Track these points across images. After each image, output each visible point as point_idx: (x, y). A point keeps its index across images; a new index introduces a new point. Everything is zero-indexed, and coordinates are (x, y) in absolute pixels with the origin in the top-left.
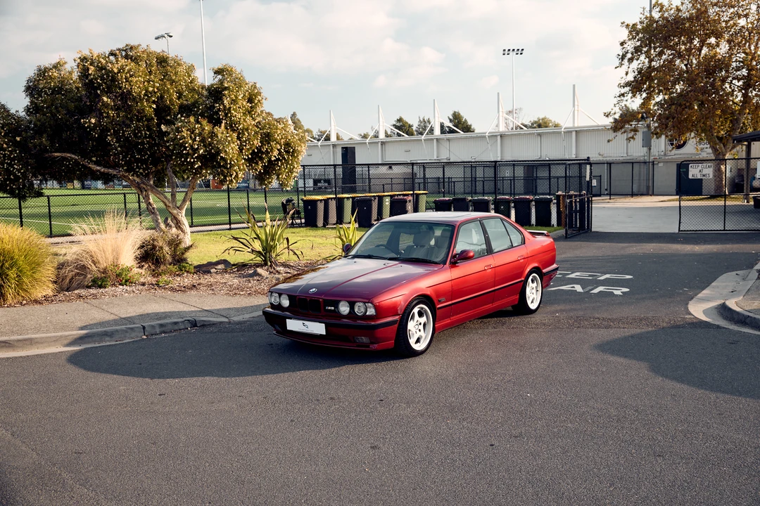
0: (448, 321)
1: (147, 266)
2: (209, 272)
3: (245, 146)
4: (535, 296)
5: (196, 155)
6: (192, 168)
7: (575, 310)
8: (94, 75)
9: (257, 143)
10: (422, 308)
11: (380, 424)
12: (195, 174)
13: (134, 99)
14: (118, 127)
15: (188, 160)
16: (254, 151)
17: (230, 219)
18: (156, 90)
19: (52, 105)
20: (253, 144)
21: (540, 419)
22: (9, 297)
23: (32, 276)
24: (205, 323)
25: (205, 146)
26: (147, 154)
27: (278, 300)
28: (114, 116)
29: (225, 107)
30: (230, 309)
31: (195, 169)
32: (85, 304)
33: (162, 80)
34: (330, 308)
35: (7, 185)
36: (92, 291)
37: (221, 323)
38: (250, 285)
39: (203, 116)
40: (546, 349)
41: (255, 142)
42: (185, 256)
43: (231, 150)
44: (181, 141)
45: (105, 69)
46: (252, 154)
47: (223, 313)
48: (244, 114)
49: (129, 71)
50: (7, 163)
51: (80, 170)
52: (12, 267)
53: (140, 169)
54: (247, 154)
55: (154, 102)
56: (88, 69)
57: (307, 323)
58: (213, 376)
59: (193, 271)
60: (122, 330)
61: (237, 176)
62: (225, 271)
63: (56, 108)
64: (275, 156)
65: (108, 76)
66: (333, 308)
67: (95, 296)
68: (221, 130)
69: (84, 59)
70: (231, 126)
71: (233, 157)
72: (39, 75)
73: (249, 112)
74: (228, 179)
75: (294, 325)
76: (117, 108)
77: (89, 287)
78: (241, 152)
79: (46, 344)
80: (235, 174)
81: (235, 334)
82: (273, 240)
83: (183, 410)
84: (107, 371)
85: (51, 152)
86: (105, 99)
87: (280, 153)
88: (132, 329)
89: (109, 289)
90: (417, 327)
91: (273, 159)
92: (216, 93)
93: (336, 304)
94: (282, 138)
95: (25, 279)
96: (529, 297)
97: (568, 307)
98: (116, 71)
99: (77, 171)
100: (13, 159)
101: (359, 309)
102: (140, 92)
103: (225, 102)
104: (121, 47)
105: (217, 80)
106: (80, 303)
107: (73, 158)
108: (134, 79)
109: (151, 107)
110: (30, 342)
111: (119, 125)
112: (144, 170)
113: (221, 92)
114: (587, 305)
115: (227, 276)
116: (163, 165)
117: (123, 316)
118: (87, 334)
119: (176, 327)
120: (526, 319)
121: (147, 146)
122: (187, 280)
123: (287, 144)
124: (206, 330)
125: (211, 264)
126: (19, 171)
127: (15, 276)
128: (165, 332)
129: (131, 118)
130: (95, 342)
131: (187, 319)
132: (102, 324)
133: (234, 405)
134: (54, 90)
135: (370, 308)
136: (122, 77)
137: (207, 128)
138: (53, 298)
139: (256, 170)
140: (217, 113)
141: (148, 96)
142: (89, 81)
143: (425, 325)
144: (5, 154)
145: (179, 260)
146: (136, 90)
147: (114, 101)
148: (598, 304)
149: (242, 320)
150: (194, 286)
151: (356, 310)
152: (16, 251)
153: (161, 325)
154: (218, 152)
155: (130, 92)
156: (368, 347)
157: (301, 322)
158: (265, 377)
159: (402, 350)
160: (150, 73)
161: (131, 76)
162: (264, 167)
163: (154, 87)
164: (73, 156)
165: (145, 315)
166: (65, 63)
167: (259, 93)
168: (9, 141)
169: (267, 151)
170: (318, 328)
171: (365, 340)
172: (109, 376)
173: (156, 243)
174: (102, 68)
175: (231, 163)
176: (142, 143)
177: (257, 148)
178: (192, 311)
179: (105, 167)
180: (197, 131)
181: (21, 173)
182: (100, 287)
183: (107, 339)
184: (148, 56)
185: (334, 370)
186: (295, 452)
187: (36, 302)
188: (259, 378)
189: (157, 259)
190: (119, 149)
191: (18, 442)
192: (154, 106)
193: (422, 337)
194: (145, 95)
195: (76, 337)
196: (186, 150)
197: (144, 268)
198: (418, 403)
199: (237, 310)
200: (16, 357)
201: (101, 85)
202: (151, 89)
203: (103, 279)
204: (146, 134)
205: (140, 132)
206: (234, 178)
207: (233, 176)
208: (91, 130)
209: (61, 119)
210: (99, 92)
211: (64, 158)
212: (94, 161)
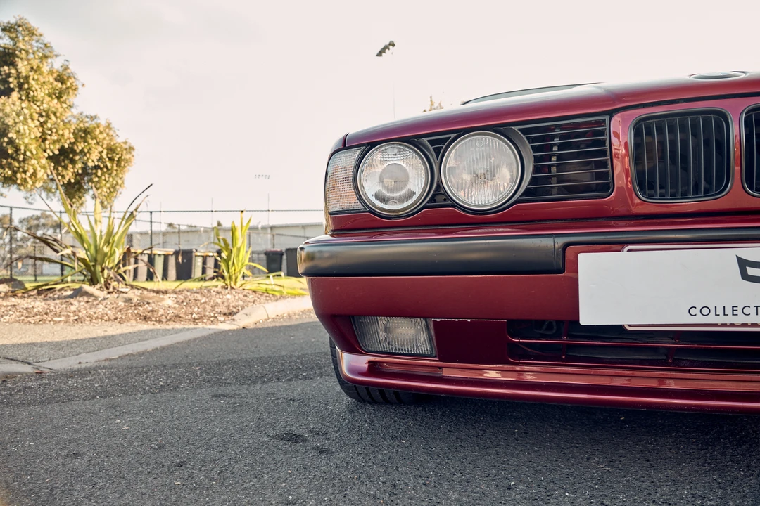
3: (51, 136)
9: (69, 135)
16: (63, 146)
20: (63, 135)
29: (19, 73)
30: (35, 344)
41: (66, 134)
46: (62, 150)
47: (13, 354)
54: (51, 148)
61: (34, 174)
62: (12, 295)
64: (93, 161)
71: (29, 144)
74: (19, 176)
78: (44, 140)
80: (31, 171)
87: (100, 159)
91: (90, 164)
94: (105, 138)
103: (20, 66)
113: (13, 54)
115: (16, 300)
123: (112, 149)
139: (64, 177)
154: (5, 131)
162: (77, 174)
167: (74, 76)
169: (82, 151)
175: (25, 152)
177: (68, 144)
199: (57, 346)
206: (30, 177)
207: (28, 174)
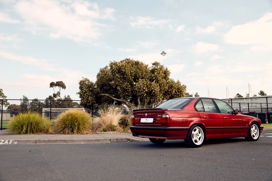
1: (122, 126)
3: (162, 89)
5: (144, 91)
6: (143, 96)
8: (114, 68)
9: (167, 88)
13: (126, 75)
15: (142, 93)
18: (134, 72)
20: (165, 88)
22: (75, 132)
23: (82, 125)
24: (133, 140)
25: (147, 88)
26: (130, 93)
28: (120, 81)
29: (155, 75)
33: (136, 69)
35: (87, 104)
36: (102, 132)
37: (139, 141)
43: (157, 90)
44: (140, 87)
46: (165, 92)
48: (162, 78)
50: (87, 97)
52: (76, 122)
54: (163, 92)
55: (133, 76)
56: (113, 66)
60: (103, 139)
64: (173, 93)
65: (118, 68)
67: (102, 134)
68: (153, 83)
69: (112, 63)
70: (157, 82)
71: (157, 92)
72: (100, 71)
73: (165, 78)
76: (121, 78)
78: (161, 91)
85: (100, 93)
86: (117, 75)
87: (176, 92)
88: (106, 139)
89: (107, 132)
92: (153, 71)
94: (176, 87)
95: (80, 127)
98: (121, 66)
99: (109, 100)
100: (89, 96)
103: (155, 73)
105: (153, 67)
106: (96, 135)
108: (127, 69)
109: (132, 78)
110: (72, 141)
111: (121, 83)
117: (106, 137)
123: (178, 89)
126: (90, 99)
127: (77, 125)
128: (117, 142)
129: (125, 81)
131: (126, 138)
136: (123, 68)
137: (149, 83)
140: (152, 78)
141: (131, 74)
142: (113, 70)
144: (87, 94)
146: (127, 71)
147: (120, 76)
152: (79, 117)
153: (117, 139)
154: (152, 91)
155: (125, 73)
160: (132, 67)
161: (126, 67)
164: (107, 95)
166: (107, 66)
167: (168, 71)
168: (88, 90)
169: (170, 91)
173: (126, 119)
174: (117, 65)
175: (157, 94)
176: (129, 90)
177: (167, 90)
179: (117, 98)
180: (145, 84)
181: (91, 100)
182: (105, 131)
183: (97, 142)
184: (132, 62)
189: (126, 124)
190: (121, 91)
192: (133, 77)
196: (141, 90)
201: (116, 71)
203: (106, 129)
207: (158, 100)
208: (113, 86)
209: (104, 82)
210: (115, 73)
211: (105, 96)
212: (113, 96)
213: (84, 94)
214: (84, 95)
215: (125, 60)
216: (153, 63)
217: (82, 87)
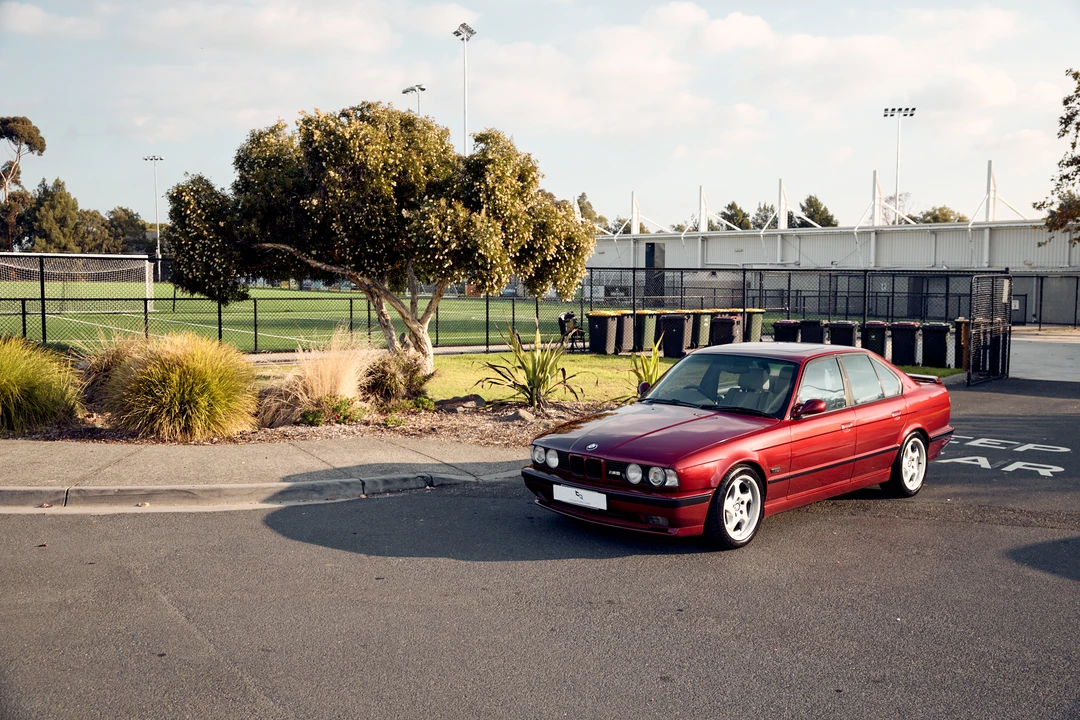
0: (783, 501)
1: (373, 398)
2: (455, 411)
3: (512, 240)
4: (915, 471)
5: (446, 251)
6: (441, 268)
7: (976, 494)
8: (320, 142)
9: (528, 236)
10: (746, 481)
11: (676, 646)
12: (445, 276)
13: (369, 174)
14: (347, 210)
15: (436, 257)
16: (523, 246)
17: (487, 338)
18: (398, 162)
19: (265, 181)
20: (523, 237)
21: (915, 658)
22: (198, 432)
23: (226, 405)
24: (445, 482)
25: (458, 238)
26: (382, 247)
27: (543, 457)
28: (341, 196)
29: (487, 186)
30: (478, 464)
31: (444, 269)
32: (291, 447)
33: (406, 149)
34: (614, 473)
35: (206, 284)
36: (301, 429)
37: (466, 482)
38: (508, 432)
39: (457, 197)
40: (929, 552)
41: (526, 235)
42: (424, 387)
43: (493, 244)
44: (427, 232)
45: (334, 133)
46: (522, 250)
47: (470, 470)
48: (512, 196)
49: (366, 135)
50: (206, 255)
51: (295, 266)
52: (202, 392)
53: (371, 267)
54: (513, 251)
55: (394, 178)
56: (313, 134)
57: (581, 491)
58: (449, 557)
59: (433, 408)
60: (335, 485)
61: (499, 280)
62: (476, 411)
63: (271, 184)
64: (552, 256)
65: (337, 143)
66: (618, 473)
67: (303, 436)
68: (480, 218)
69: (307, 122)
70: (494, 212)
71: (495, 254)
72: (252, 142)
73: (520, 194)
74: (487, 284)
75: (563, 493)
76: (346, 186)
77: (297, 424)
78: (507, 248)
79: (237, 498)
80: (497, 277)
81: (483, 500)
82: (543, 370)
83: (406, 603)
84: (310, 540)
85: (261, 242)
86: (332, 173)
87: (559, 251)
88: (347, 484)
89: (322, 428)
90: (737, 506)
91: (549, 258)
92: (476, 168)
93: (623, 468)
94: (563, 230)
95: (218, 410)
96: (906, 473)
97: (966, 489)
98: (348, 136)
99: (292, 267)
100: (214, 251)
101: (656, 476)
102: (378, 165)
103: (488, 179)
104: (355, 105)
105: (478, 149)
106: (284, 444)
107: (288, 251)
108: (370, 148)
109: (390, 185)
110: (218, 494)
111: (347, 207)
112: (377, 268)
113: (482, 167)
114: (996, 489)
115: (478, 417)
116: (403, 263)
117: (338, 466)
118: (290, 488)
119: (405, 486)
120: (900, 503)
121: (382, 237)
122: (425, 420)
123: (570, 239)
124: (446, 491)
125: (458, 401)
126: (220, 265)
127: (206, 404)
128: (390, 492)
129: (364, 198)
130: (299, 499)
131: (420, 474)
132: (310, 475)
133: (475, 602)
134: (269, 161)
135: (671, 475)
136: (355, 144)
137: (463, 214)
138: (251, 436)
139: (526, 273)
140: (476, 194)
141: (387, 171)
142: (313, 149)
143: (749, 504)
144: (205, 243)
145: (416, 393)
146: (372, 161)
147: (343, 176)
148: (1013, 488)
149: (494, 480)
150: (433, 429)
151: (651, 478)
152: (209, 371)
153: (386, 482)
154: (476, 248)
155: (363, 165)
156: (666, 531)
157: (573, 490)
158: (520, 563)
159: (715, 539)
160: (392, 139)
161: (367, 143)
162: (536, 270)
163: (395, 157)
164: (288, 248)
165: (366, 466)
166: (285, 126)
167: (534, 169)
168: (211, 227)
169: (541, 247)
170: (596, 500)
171: (661, 520)
172: (314, 548)
173: (387, 369)
174: (332, 133)
175: (491, 262)
176: (377, 233)
177: (528, 243)
178: (428, 464)
179: (327, 263)
180: (449, 218)
181: (223, 269)
182: (312, 424)
183: (315, 495)
184: (390, 116)
185: (616, 561)
186: (553, 675)
187: (230, 439)
188: (512, 564)
189: (387, 391)
190: (346, 240)
191: (193, 628)
192: (394, 184)
193: (744, 521)
194: (384, 168)
195: (276, 490)
196: (433, 243)
197: (370, 401)
198: (733, 618)
199: (489, 466)
200: (200, 513)
202: (391, 161)
203: (316, 414)
204: (382, 220)
205: (374, 217)
206: (496, 283)
207: (494, 281)
208: (312, 215)
209: (275, 199)
210: (324, 164)
211: (277, 251)
212: (313, 255)
213: (193, 245)
214: (193, 248)
215: (360, 110)
216: (478, 134)
217: (187, 216)
